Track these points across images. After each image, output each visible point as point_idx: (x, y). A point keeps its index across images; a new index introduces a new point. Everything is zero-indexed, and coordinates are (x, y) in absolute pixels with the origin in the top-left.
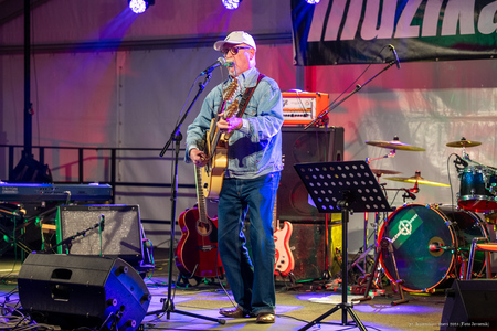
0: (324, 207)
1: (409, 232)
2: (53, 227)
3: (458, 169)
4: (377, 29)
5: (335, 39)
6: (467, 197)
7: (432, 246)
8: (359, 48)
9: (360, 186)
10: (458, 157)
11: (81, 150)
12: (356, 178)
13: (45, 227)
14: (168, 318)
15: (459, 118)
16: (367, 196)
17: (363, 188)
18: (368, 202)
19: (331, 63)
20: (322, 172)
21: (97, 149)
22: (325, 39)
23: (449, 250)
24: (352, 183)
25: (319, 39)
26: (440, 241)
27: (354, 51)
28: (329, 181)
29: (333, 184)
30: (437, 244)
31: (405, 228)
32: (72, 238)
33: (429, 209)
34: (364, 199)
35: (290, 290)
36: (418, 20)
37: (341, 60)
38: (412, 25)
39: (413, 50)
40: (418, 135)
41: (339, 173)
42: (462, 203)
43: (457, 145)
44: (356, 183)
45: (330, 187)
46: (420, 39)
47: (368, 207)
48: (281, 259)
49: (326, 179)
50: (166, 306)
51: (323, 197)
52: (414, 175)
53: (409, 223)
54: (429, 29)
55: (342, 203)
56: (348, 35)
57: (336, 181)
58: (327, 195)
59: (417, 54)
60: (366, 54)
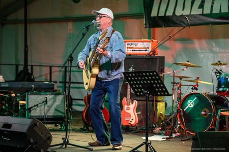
0: (138, 94)
1: (192, 106)
2: (25, 102)
3: (217, 76)
4: (183, 10)
5: (163, 15)
6: (221, 89)
7: (203, 113)
8: (174, 19)
9: (155, 83)
10: (217, 70)
11: (51, 67)
12: (152, 79)
13: (21, 102)
14: (66, 147)
15: (223, 52)
16: (158, 88)
17: (156, 84)
18: (159, 91)
19: (161, 27)
20: (136, 76)
21: (59, 67)
22: (159, 15)
23: (211, 115)
24: (151, 82)
25: (156, 15)
26: (207, 111)
27: (172, 20)
28: (140, 81)
29: (142, 82)
30: (205, 111)
31: (190, 104)
32: (31, 108)
33: (202, 94)
34: (157, 90)
35: (136, 133)
36: (201, 6)
37: (166, 25)
38: (199, 8)
39: (199, 20)
40: (204, 60)
41: (144, 77)
42: (218, 92)
43: (216, 64)
44: (152, 82)
45: (141, 84)
46: (203, 15)
47: (159, 94)
48: (132, 118)
49: (138, 80)
50: (65, 141)
51: (137, 88)
52: (196, 79)
53: (193, 101)
54: (207, 10)
55: (146, 92)
56: (170, 13)
57: (143, 81)
58: (139, 88)
59: (201, 22)
60: (177, 22)
